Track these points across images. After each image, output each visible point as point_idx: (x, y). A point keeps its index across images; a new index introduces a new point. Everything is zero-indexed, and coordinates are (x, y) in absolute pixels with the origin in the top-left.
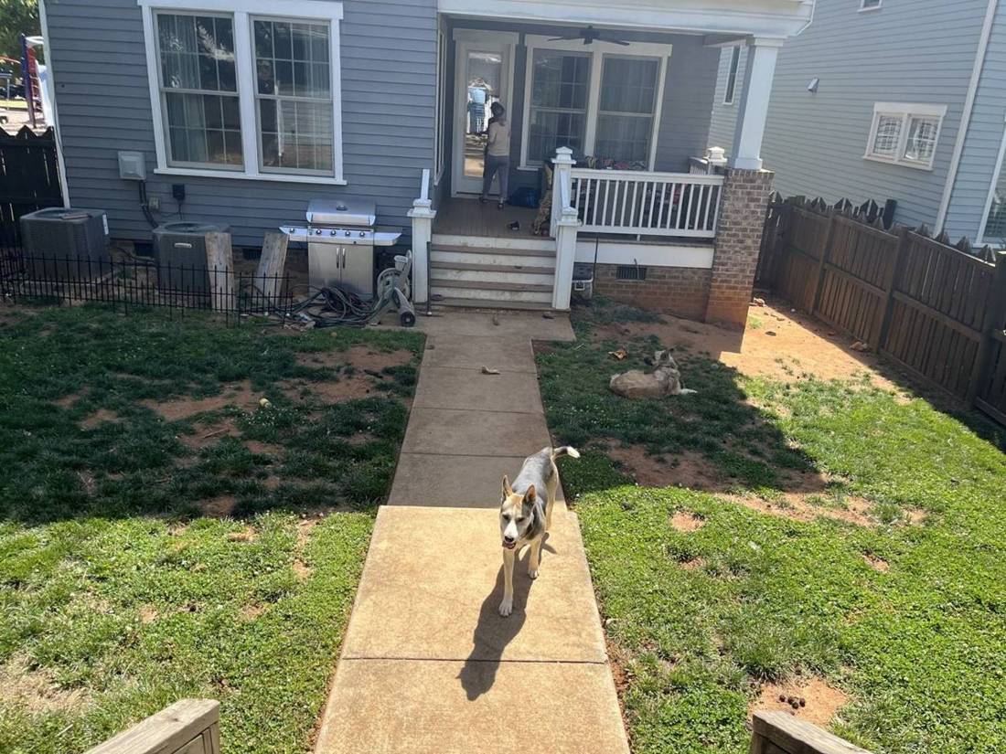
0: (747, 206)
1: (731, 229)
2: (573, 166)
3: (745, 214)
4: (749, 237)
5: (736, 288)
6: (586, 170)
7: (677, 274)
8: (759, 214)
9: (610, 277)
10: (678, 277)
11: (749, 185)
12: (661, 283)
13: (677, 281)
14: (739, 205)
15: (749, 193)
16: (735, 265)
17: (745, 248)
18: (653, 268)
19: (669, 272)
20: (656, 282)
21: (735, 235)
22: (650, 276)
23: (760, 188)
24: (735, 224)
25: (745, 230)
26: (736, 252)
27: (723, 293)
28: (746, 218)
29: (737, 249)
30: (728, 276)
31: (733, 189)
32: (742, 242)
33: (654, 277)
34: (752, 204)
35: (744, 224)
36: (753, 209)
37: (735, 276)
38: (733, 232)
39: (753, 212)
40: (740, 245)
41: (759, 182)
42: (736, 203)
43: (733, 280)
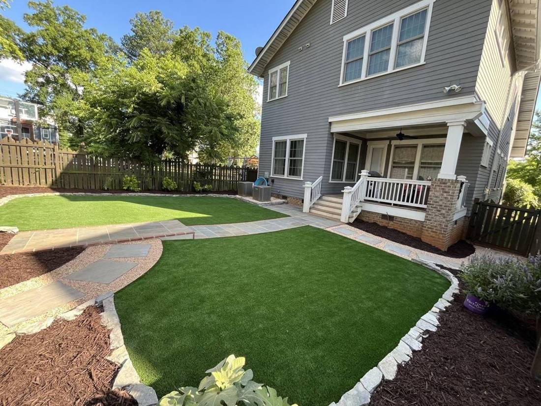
0: (442, 195)
1: (433, 205)
2: (369, 176)
3: (440, 198)
4: (444, 209)
5: (437, 233)
6: (381, 178)
7: (408, 222)
8: (449, 199)
9: (379, 218)
10: (408, 223)
11: (443, 185)
12: (400, 224)
13: (407, 224)
14: (437, 194)
15: (443, 189)
16: (436, 221)
17: (441, 214)
18: (397, 217)
19: (404, 220)
20: (398, 224)
21: (435, 208)
22: (395, 220)
23: (449, 187)
24: (436, 202)
25: (441, 206)
26: (436, 215)
27: (429, 233)
28: (441, 200)
29: (437, 214)
30: (432, 226)
31: (434, 187)
32: (439, 211)
33: (397, 221)
34: (445, 194)
35: (441, 203)
36: (445, 196)
37: (436, 227)
38: (434, 206)
39: (446, 198)
40: (438, 212)
41: (449, 184)
42: (436, 193)
43: (435, 228)
